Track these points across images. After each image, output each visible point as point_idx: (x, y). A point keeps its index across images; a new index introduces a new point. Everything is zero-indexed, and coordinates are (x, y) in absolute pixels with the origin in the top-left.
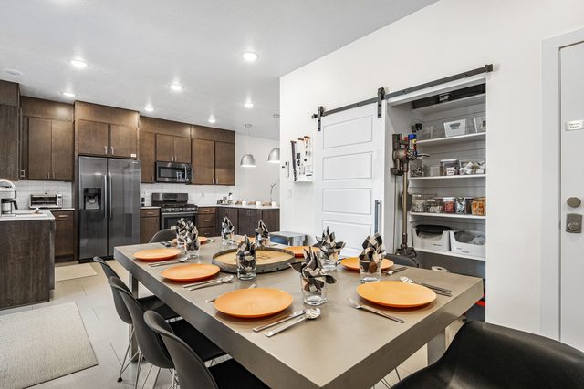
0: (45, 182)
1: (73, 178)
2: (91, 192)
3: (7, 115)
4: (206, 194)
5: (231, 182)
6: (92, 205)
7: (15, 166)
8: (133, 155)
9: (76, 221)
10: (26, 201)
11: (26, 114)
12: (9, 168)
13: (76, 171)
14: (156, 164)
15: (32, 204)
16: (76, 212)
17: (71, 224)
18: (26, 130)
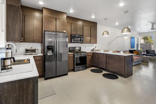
0: (31, 43)
1: (42, 41)
2: (50, 47)
3: (14, 10)
4: (86, 47)
5: (96, 42)
6: (50, 53)
7: (18, 36)
8: (65, 31)
9: (43, 60)
10: (24, 51)
11: (24, 14)
12: (15, 37)
13: (43, 38)
14: (71, 35)
15: (26, 52)
16: (43, 56)
17: (41, 61)
18: (24, 20)
